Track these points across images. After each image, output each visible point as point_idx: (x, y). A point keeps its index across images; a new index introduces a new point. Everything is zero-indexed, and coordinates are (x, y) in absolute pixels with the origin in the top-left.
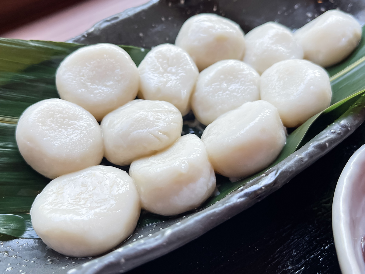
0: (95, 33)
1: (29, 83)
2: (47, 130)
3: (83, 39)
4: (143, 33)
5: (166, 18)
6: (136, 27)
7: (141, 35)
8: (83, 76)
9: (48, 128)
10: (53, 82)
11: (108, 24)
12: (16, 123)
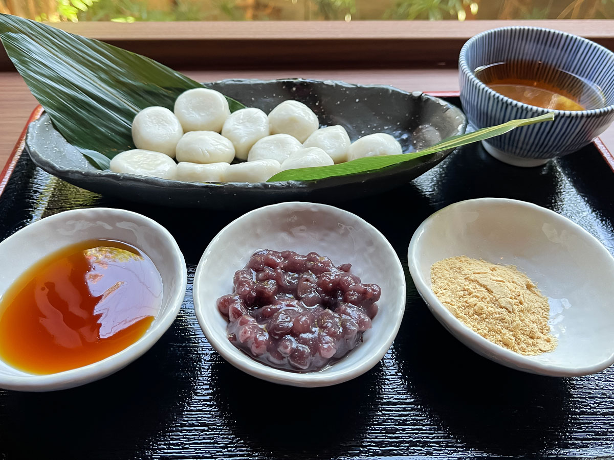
0: (221, 84)
1: (162, 96)
2: (149, 121)
3: (210, 85)
4: (255, 98)
5: (277, 95)
6: (252, 92)
7: (253, 99)
8: (191, 104)
9: (150, 120)
10: (174, 100)
11: (233, 82)
12: (138, 112)
